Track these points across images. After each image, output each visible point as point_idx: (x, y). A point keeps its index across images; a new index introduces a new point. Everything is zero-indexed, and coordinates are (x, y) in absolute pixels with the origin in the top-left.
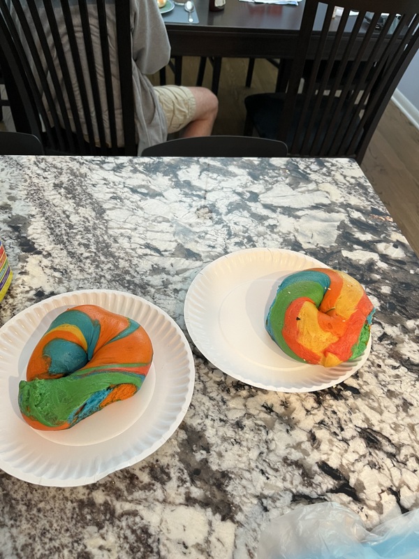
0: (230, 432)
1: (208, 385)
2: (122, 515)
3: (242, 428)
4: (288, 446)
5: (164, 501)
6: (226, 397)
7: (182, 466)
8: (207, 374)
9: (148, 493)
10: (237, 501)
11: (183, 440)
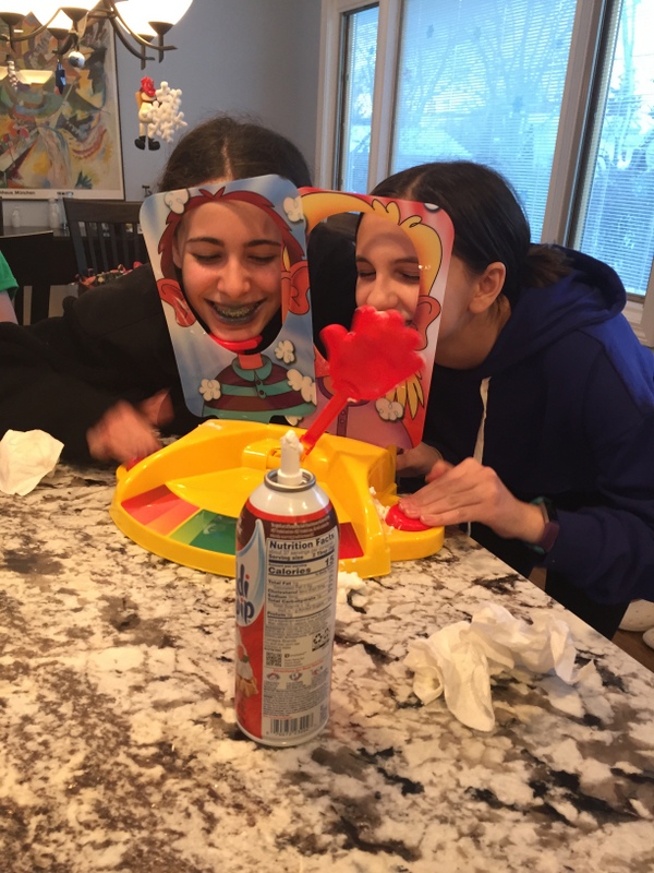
0: (159, 592)
1: (130, 566)
2: (39, 667)
3: (174, 588)
4: (228, 590)
5: (89, 649)
6: (151, 570)
7: (107, 623)
8: (127, 560)
9: (66, 648)
10: (175, 633)
11: (105, 607)
